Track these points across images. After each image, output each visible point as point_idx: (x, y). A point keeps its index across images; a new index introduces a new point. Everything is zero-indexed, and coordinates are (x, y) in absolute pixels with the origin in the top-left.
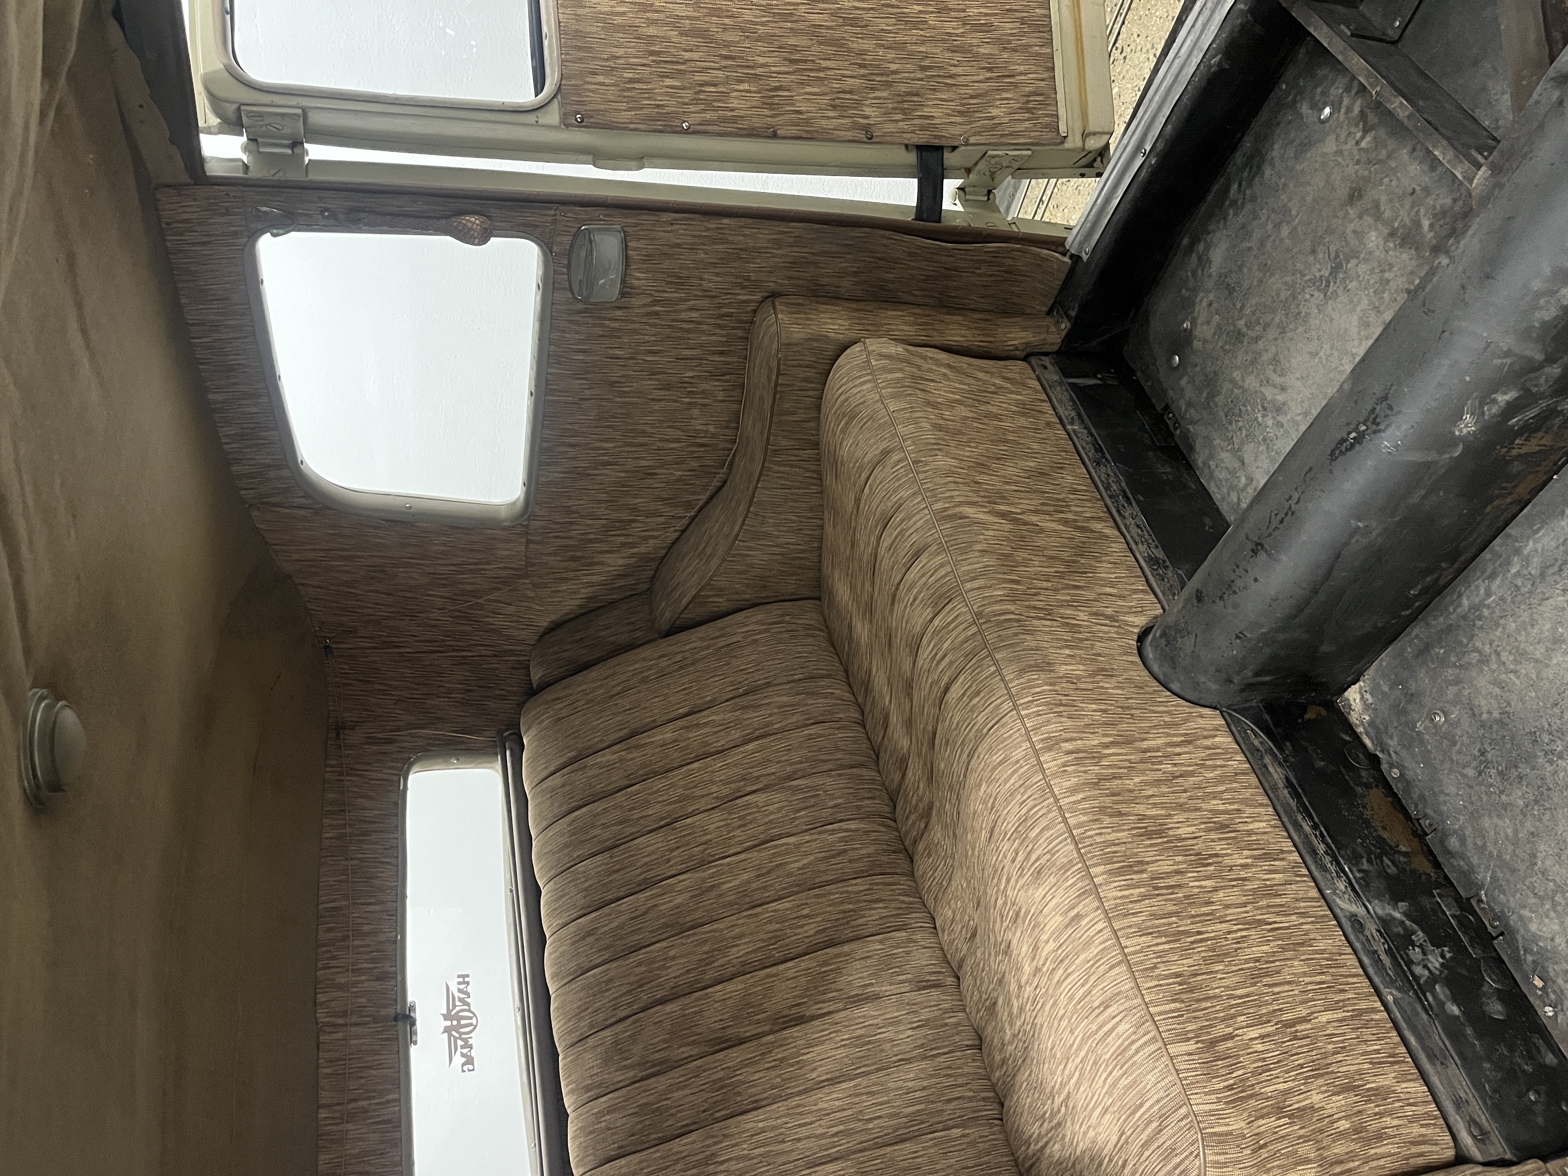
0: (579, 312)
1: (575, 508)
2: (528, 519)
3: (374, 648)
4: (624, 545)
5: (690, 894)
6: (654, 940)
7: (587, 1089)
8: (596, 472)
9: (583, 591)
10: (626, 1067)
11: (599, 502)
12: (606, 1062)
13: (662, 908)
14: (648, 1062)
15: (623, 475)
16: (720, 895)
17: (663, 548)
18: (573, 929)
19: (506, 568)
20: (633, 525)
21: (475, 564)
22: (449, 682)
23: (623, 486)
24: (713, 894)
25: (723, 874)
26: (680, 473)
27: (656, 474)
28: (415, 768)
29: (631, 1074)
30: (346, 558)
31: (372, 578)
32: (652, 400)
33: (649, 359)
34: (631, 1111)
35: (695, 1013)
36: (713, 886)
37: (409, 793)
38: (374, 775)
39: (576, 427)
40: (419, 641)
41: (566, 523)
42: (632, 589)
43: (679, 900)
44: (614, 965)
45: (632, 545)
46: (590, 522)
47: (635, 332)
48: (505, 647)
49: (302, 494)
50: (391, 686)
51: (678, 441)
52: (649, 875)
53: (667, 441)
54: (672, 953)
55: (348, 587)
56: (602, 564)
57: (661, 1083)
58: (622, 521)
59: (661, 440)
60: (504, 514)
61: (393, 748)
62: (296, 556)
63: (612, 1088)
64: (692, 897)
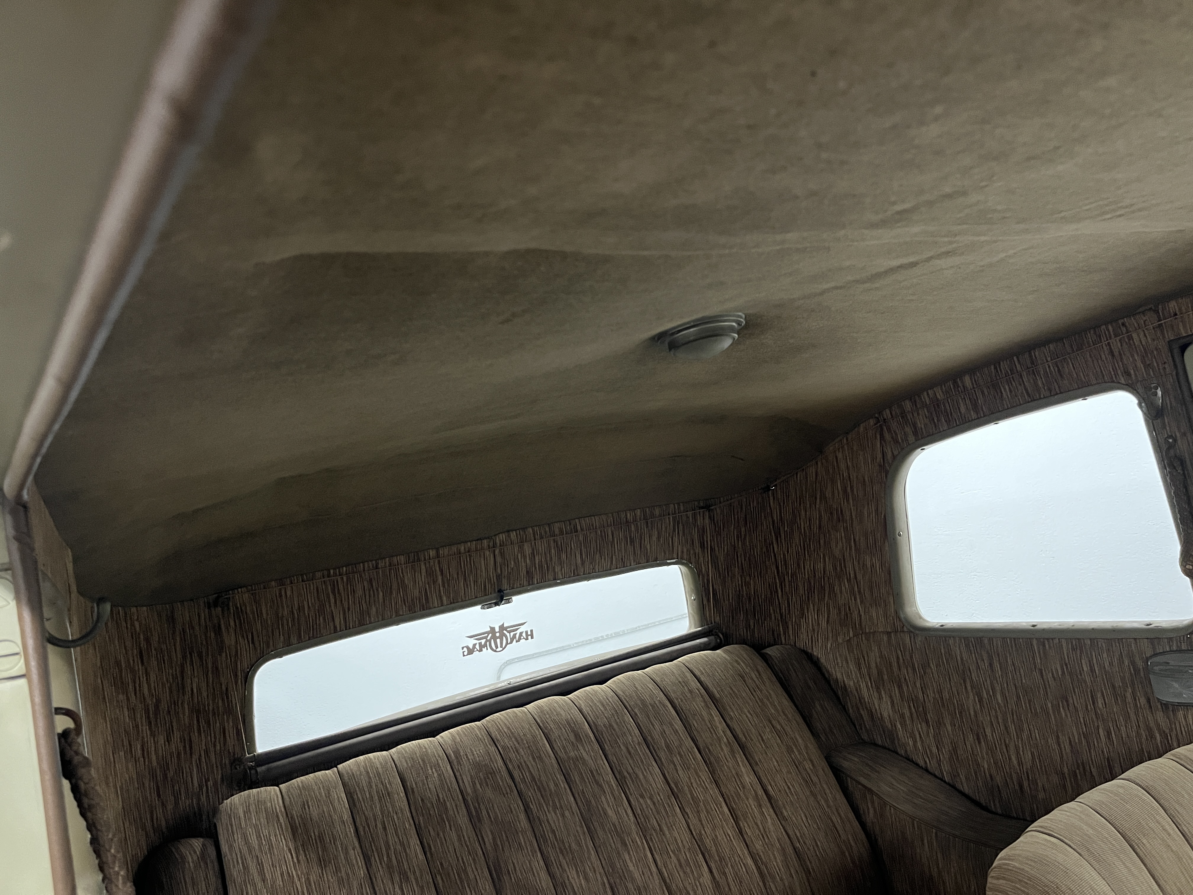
0: (1133, 663)
1: (928, 671)
2: (910, 632)
3: (773, 521)
4: (902, 716)
5: (617, 823)
6: (577, 796)
7: (457, 753)
8: (969, 688)
9: (852, 683)
10: (474, 784)
11: (940, 692)
12: (477, 766)
13: (603, 798)
14: (479, 804)
15: (972, 713)
16: (619, 853)
17: (906, 751)
18: (578, 720)
19: (860, 616)
20: (924, 724)
21: (859, 592)
22: (755, 583)
23: (960, 713)
24: (619, 845)
25: (637, 852)
26: (986, 766)
27: (979, 743)
28: (683, 568)
29: (469, 790)
30: (845, 491)
31: (831, 513)
32: (1058, 737)
33: (1101, 731)
34: (441, 796)
35: (520, 844)
36: (626, 845)
37: (665, 568)
38: (676, 539)
39: (1011, 668)
40: (784, 555)
41: (913, 665)
42: (860, 725)
43: (610, 812)
44: (554, 761)
45: (903, 724)
46: (918, 685)
47: (1127, 718)
48: (790, 623)
49: (896, 453)
50: (745, 538)
51: (1020, 763)
52: (629, 781)
53: (1018, 753)
54: (567, 813)
55: (821, 496)
56: (880, 698)
57: (462, 819)
58: (926, 714)
59: (1017, 748)
60: (909, 610)
61: (698, 550)
62: (840, 455)
63: (457, 774)
64: (614, 825)
